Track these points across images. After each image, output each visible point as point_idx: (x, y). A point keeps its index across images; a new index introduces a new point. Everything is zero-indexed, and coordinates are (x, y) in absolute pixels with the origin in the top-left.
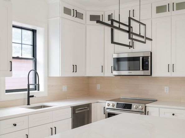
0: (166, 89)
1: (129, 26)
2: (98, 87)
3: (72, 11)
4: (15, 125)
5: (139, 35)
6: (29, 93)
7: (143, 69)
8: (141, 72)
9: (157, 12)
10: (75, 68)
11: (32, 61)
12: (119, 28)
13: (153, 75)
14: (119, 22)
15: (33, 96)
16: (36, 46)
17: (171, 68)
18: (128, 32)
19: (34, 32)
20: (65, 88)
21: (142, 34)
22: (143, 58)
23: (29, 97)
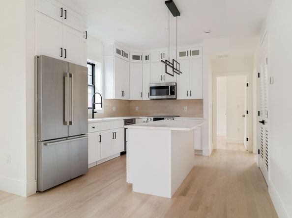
0: (186, 108)
1: (173, 64)
2: (137, 108)
3: (121, 52)
4: (94, 128)
5: (176, 69)
6: (93, 110)
7: (171, 94)
8: (169, 97)
9: (180, 56)
10: (123, 93)
11: (91, 87)
12: (169, 65)
13: (177, 99)
14: (169, 62)
15: (96, 112)
16: (94, 77)
17: (189, 93)
18: (173, 67)
19: (93, 65)
20: (114, 109)
21: (178, 69)
22: (171, 86)
23: (93, 112)
